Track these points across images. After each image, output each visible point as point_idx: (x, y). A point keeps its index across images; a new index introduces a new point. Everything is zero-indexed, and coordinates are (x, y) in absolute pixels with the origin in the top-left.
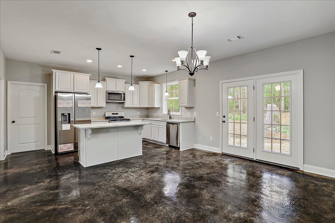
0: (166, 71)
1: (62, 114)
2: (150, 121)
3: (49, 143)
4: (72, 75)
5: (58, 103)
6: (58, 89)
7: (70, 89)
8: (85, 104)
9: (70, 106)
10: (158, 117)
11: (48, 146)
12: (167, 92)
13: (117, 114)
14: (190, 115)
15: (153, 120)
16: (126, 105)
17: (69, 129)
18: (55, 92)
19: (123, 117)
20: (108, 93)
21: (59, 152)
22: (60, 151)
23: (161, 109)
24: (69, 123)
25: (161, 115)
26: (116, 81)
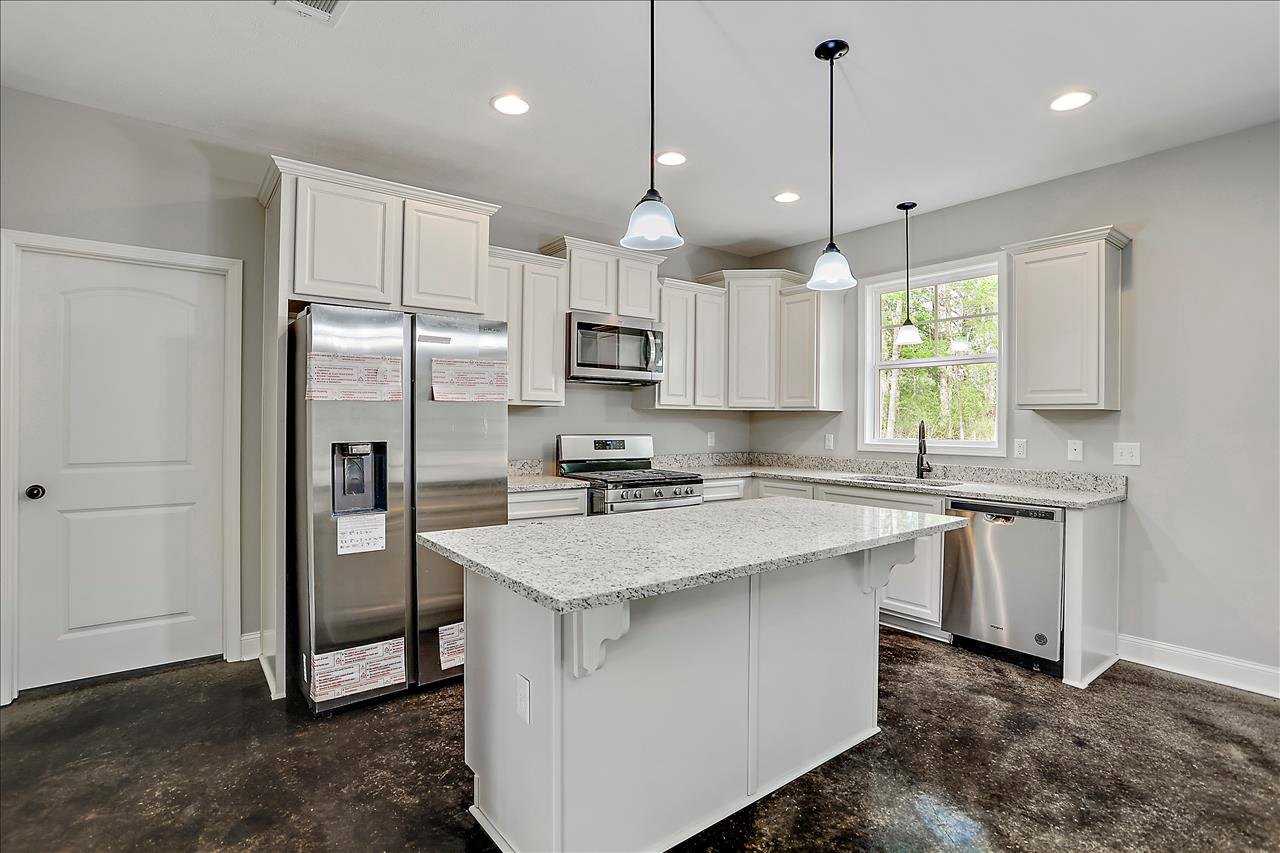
0: (901, 207)
1: (334, 445)
2: (809, 488)
3: (249, 621)
4: (395, 203)
5: (313, 371)
6: (306, 288)
7: (378, 285)
8: (471, 383)
9: (383, 394)
10: (824, 463)
11: (246, 636)
12: (908, 322)
13: (621, 445)
14: (1080, 458)
15: (828, 483)
16: (667, 400)
17: (381, 545)
18: (291, 302)
19: (646, 464)
20: (581, 326)
21: (317, 700)
22: (322, 692)
23: (846, 421)
24: (380, 504)
25: (850, 454)
26: (618, 261)
